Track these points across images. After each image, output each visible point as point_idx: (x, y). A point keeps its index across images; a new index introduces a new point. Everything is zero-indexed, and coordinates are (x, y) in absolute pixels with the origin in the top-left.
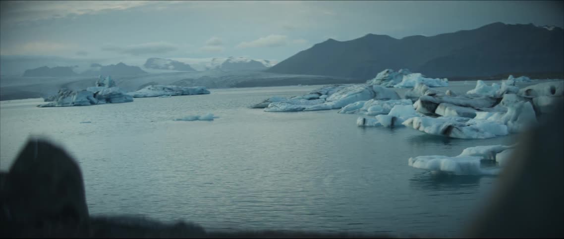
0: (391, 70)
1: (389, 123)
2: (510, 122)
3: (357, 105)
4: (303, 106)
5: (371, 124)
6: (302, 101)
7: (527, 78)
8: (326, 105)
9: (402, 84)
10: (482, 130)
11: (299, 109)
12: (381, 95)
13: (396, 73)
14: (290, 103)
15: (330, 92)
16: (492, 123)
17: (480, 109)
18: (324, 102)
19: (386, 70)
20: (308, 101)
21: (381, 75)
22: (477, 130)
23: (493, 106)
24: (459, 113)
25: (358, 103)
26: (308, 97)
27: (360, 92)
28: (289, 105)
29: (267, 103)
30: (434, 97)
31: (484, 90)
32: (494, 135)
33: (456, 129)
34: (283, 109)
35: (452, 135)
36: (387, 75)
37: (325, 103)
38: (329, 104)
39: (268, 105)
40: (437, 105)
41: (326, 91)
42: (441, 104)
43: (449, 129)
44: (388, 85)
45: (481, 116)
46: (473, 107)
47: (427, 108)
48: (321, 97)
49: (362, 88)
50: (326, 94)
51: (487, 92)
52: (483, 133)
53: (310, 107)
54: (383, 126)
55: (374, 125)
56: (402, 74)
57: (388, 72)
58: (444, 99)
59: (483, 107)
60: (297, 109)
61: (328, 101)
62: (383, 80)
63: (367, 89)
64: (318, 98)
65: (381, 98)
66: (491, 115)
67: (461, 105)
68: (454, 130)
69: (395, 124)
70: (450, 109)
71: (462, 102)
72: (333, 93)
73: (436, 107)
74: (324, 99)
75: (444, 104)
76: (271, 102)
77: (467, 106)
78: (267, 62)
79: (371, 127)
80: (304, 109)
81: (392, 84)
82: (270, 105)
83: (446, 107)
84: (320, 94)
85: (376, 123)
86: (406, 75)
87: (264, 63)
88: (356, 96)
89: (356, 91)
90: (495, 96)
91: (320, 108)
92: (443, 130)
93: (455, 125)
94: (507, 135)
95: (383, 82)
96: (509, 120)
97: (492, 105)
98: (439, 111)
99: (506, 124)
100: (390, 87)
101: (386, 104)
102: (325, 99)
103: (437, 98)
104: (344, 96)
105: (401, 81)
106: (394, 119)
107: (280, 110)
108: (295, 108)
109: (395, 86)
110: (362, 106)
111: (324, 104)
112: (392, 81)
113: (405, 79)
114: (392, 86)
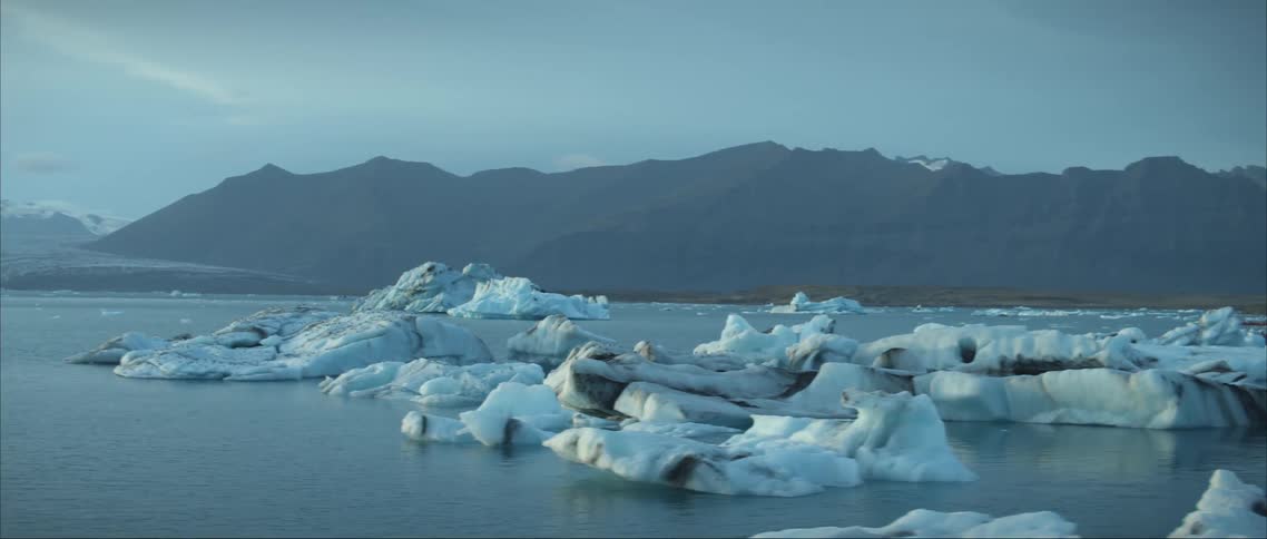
0: (440, 266)
1: (499, 436)
2: (864, 450)
3: (377, 372)
4: (222, 368)
5: (445, 436)
6: (213, 350)
7: (854, 304)
8: (283, 366)
9: (472, 305)
10: (783, 470)
11: (212, 375)
12: (437, 346)
13: (455, 275)
14: (186, 357)
15: (288, 329)
16: (811, 450)
17: (749, 401)
18: (274, 358)
19: (427, 265)
20: (231, 350)
21: (411, 278)
22: (769, 472)
23: (787, 394)
24: (687, 413)
25: (380, 367)
26: (230, 340)
27: (380, 335)
28: (184, 360)
29: (115, 350)
30: (609, 364)
31: (751, 345)
32: (819, 488)
33: (704, 466)
34: (168, 371)
35: (694, 484)
36: (429, 279)
37: (280, 362)
38: (294, 364)
39: (119, 357)
40: (620, 387)
41: (278, 325)
42: (631, 386)
43: (684, 468)
44: (430, 307)
45: (767, 426)
46: (725, 397)
47: (590, 394)
48: (263, 342)
49: (385, 323)
50: (279, 333)
51: (758, 350)
52: (785, 479)
53: (244, 371)
54: (478, 442)
55: (453, 440)
56: (471, 280)
57: (430, 269)
58: (641, 369)
59: (755, 395)
60: (206, 374)
61: (288, 356)
62: (417, 292)
63: (397, 324)
64: (258, 345)
65: (440, 351)
66: (801, 427)
67: (690, 391)
68: (701, 469)
69: (515, 439)
70: (661, 402)
71: (693, 380)
72: (297, 332)
73: (617, 394)
74: (272, 349)
75: (641, 385)
76: (128, 349)
77: (706, 392)
78: (97, 220)
79: (446, 444)
80: (226, 375)
81: (442, 303)
82: (124, 359)
83: (648, 394)
84: (263, 334)
85: (459, 433)
86: (484, 280)
87: (88, 223)
88: (369, 345)
89: (368, 331)
90: (781, 363)
91: (269, 376)
92: (667, 468)
93: (703, 455)
94: (856, 487)
95: (416, 296)
96: (861, 444)
97: (784, 390)
98: (625, 403)
99: (852, 454)
100: (435, 312)
101: (467, 377)
102: (277, 348)
103: (619, 368)
104: (332, 343)
105: (469, 297)
106: (511, 427)
107: (160, 375)
108: (202, 370)
109: (450, 311)
110: (391, 376)
111: (275, 363)
112: (440, 297)
113: (480, 291)
114: (441, 309)
